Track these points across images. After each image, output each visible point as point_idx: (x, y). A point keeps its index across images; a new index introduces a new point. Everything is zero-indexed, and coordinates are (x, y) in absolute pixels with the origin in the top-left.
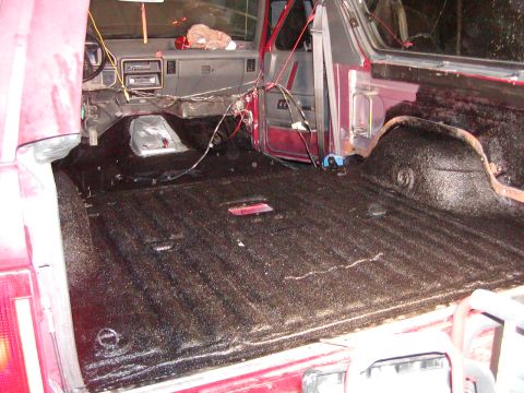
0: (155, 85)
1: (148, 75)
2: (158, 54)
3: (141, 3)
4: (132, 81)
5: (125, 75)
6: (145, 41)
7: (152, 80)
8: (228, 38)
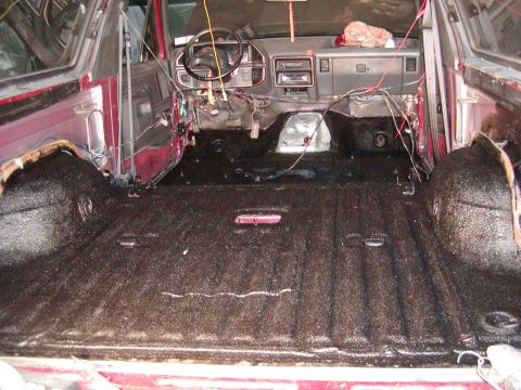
0: (306, 83)
1: (300, 72)
2: (309, 53)
3: (288, 3)
4: (285, 78)
5: (277, 73)
6: (293, 40)
7: (305, 78)
8: (389, 34)
